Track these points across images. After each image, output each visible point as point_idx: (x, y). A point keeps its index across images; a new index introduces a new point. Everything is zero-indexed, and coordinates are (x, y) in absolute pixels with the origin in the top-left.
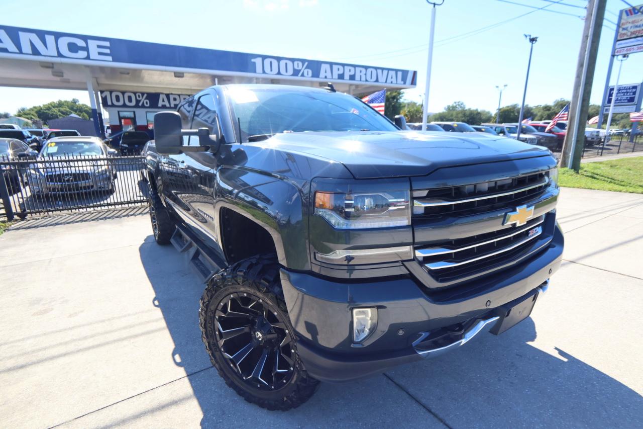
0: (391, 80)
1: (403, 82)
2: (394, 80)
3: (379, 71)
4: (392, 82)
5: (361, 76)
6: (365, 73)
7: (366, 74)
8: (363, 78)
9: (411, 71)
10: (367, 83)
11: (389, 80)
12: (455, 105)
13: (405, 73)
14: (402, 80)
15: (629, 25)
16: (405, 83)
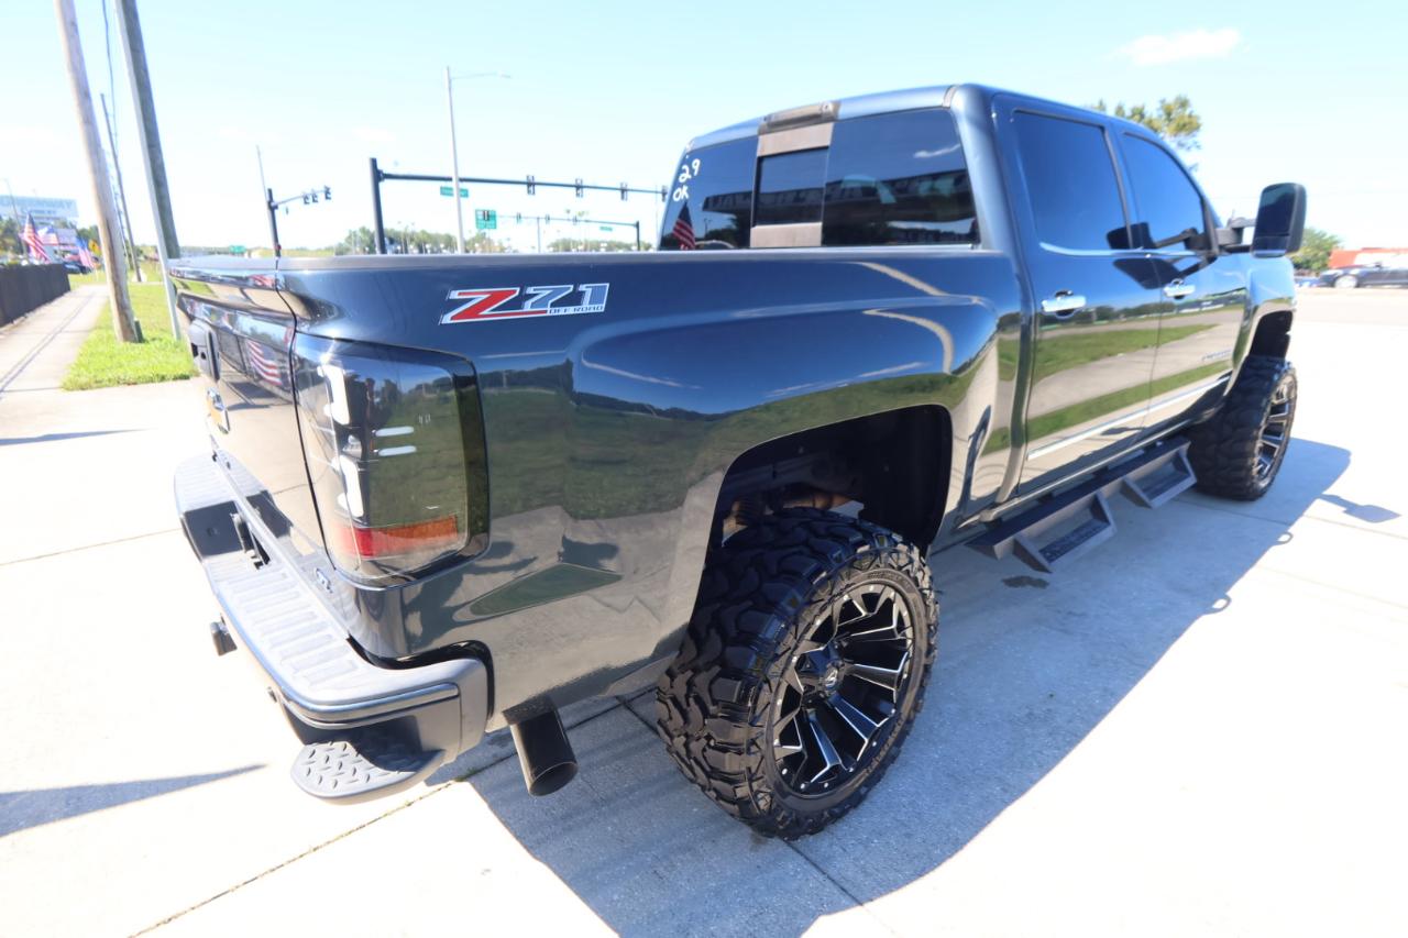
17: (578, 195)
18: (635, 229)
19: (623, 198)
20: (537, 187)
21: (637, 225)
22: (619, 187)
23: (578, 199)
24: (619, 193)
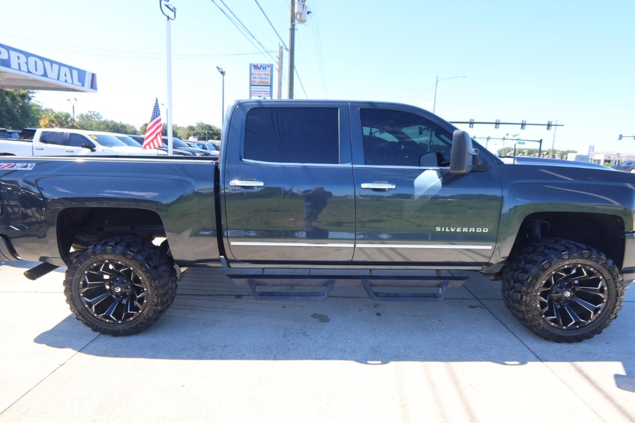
0: (65, 78)
1: (80, 84)
2: (69, 80)
3: (48, 64)
4: (66, 81)
5: (19, 64)
6: (25, 61)
7: (27, 63)
8: (24, 67)
9: (90, 73)
10: (29, 75)
11: (62, 77)
12: (89, 114)
13: (82, 74)
14: (79, 81)
15: (257, 76)
16: (83, 85)
17: (496, 127)
18: (539, 144)
19: (522, 128)
20: (474, 125)
21: (541, 141)
22: (521, 122)
23: (497, 129)
24: (521, 126)
